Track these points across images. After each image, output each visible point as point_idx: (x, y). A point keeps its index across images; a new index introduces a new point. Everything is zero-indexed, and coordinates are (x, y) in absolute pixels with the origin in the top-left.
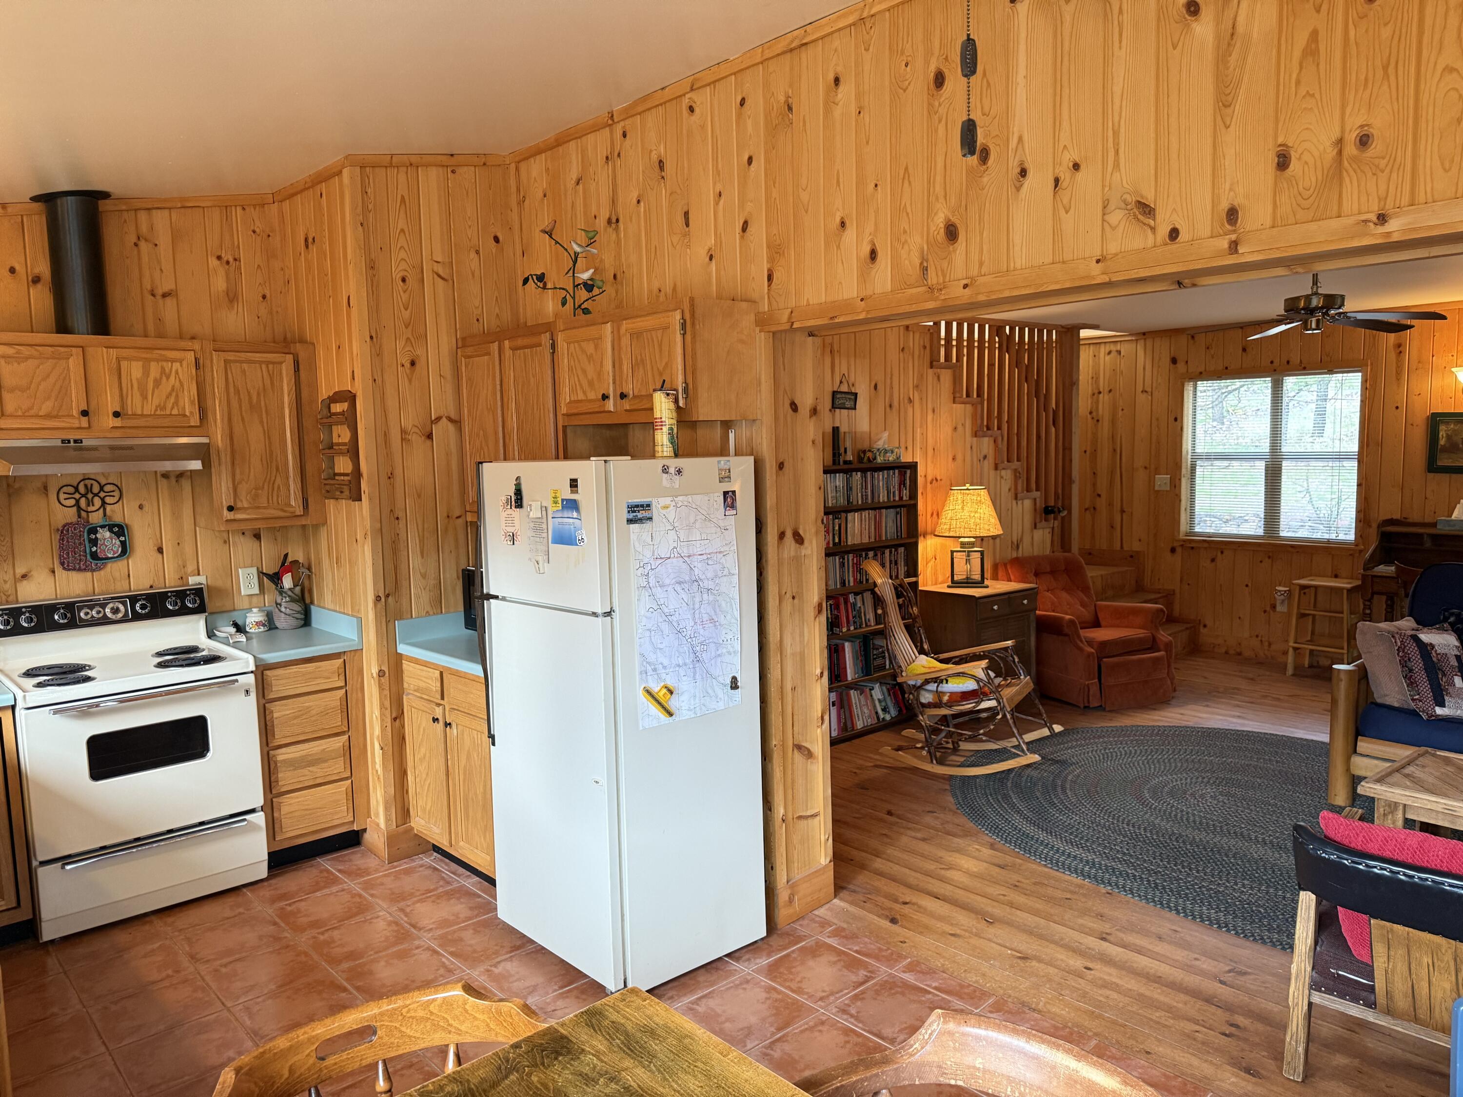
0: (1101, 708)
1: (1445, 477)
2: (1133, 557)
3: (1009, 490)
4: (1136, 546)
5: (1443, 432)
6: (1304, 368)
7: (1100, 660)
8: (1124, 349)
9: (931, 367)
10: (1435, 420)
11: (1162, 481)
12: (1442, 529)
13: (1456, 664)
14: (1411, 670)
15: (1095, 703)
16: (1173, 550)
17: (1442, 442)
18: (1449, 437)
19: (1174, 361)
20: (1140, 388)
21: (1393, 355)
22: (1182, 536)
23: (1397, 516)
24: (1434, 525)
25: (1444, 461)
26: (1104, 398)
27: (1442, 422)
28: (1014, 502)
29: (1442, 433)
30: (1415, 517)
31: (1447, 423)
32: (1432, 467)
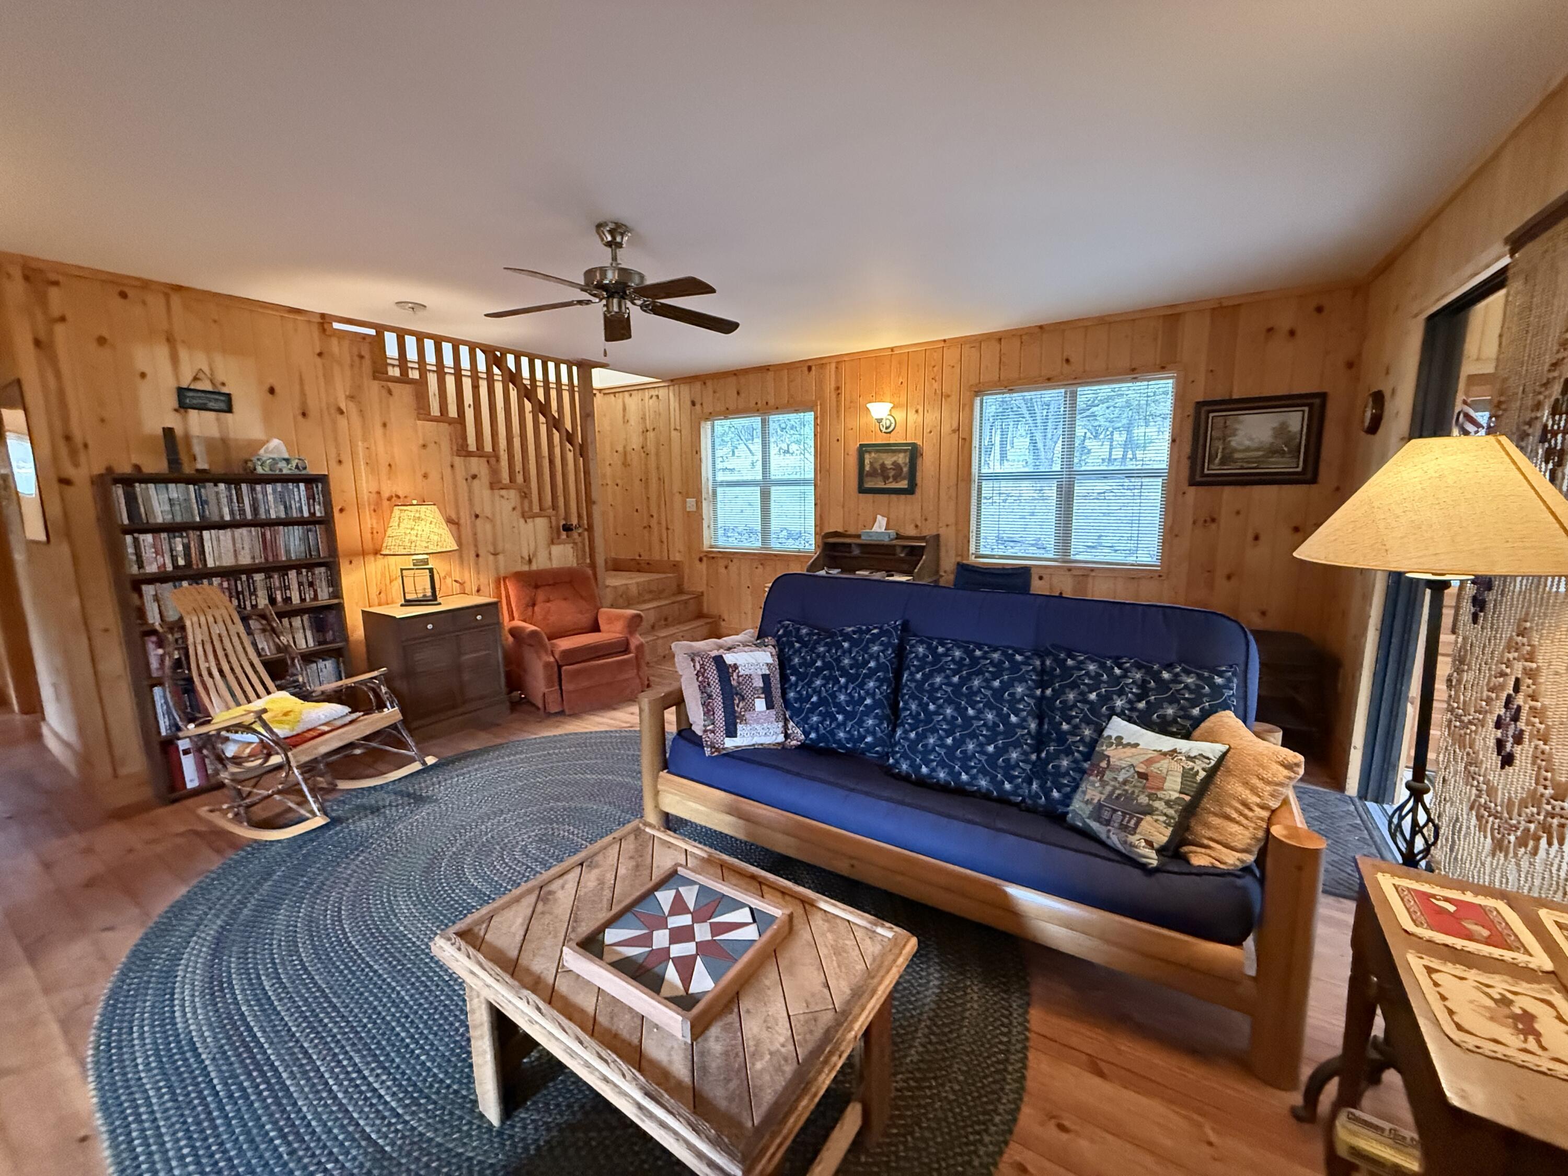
0: (562, 713)
1: (870, 496)
2: (676, 566)
3: (514, 509)
4: (678, 557)
5: (868, 459)
6: (778, 409)
7: (560, 667)
8: (662, 393)
9: (375, 378)
10: (863, 450)
11: (691, 502)
12: (864, 539)
13: (761, 685)
14: (710, 696)
15: (554, 709)
16: (701, 560)
17: (867, 468)
18: (871, 463)
19: (693, 404)
20: (672, 427)
21: (834, 396)
22: (706, 548)
23: (840, 530)
24: (859, 536)
25: (869, 484)
26: (651, 435)
27: (867, 451)
28: (522, 521)
29: (867, 461)
30: (852, 531)
31: (870, 452)
32: (862, 490)
